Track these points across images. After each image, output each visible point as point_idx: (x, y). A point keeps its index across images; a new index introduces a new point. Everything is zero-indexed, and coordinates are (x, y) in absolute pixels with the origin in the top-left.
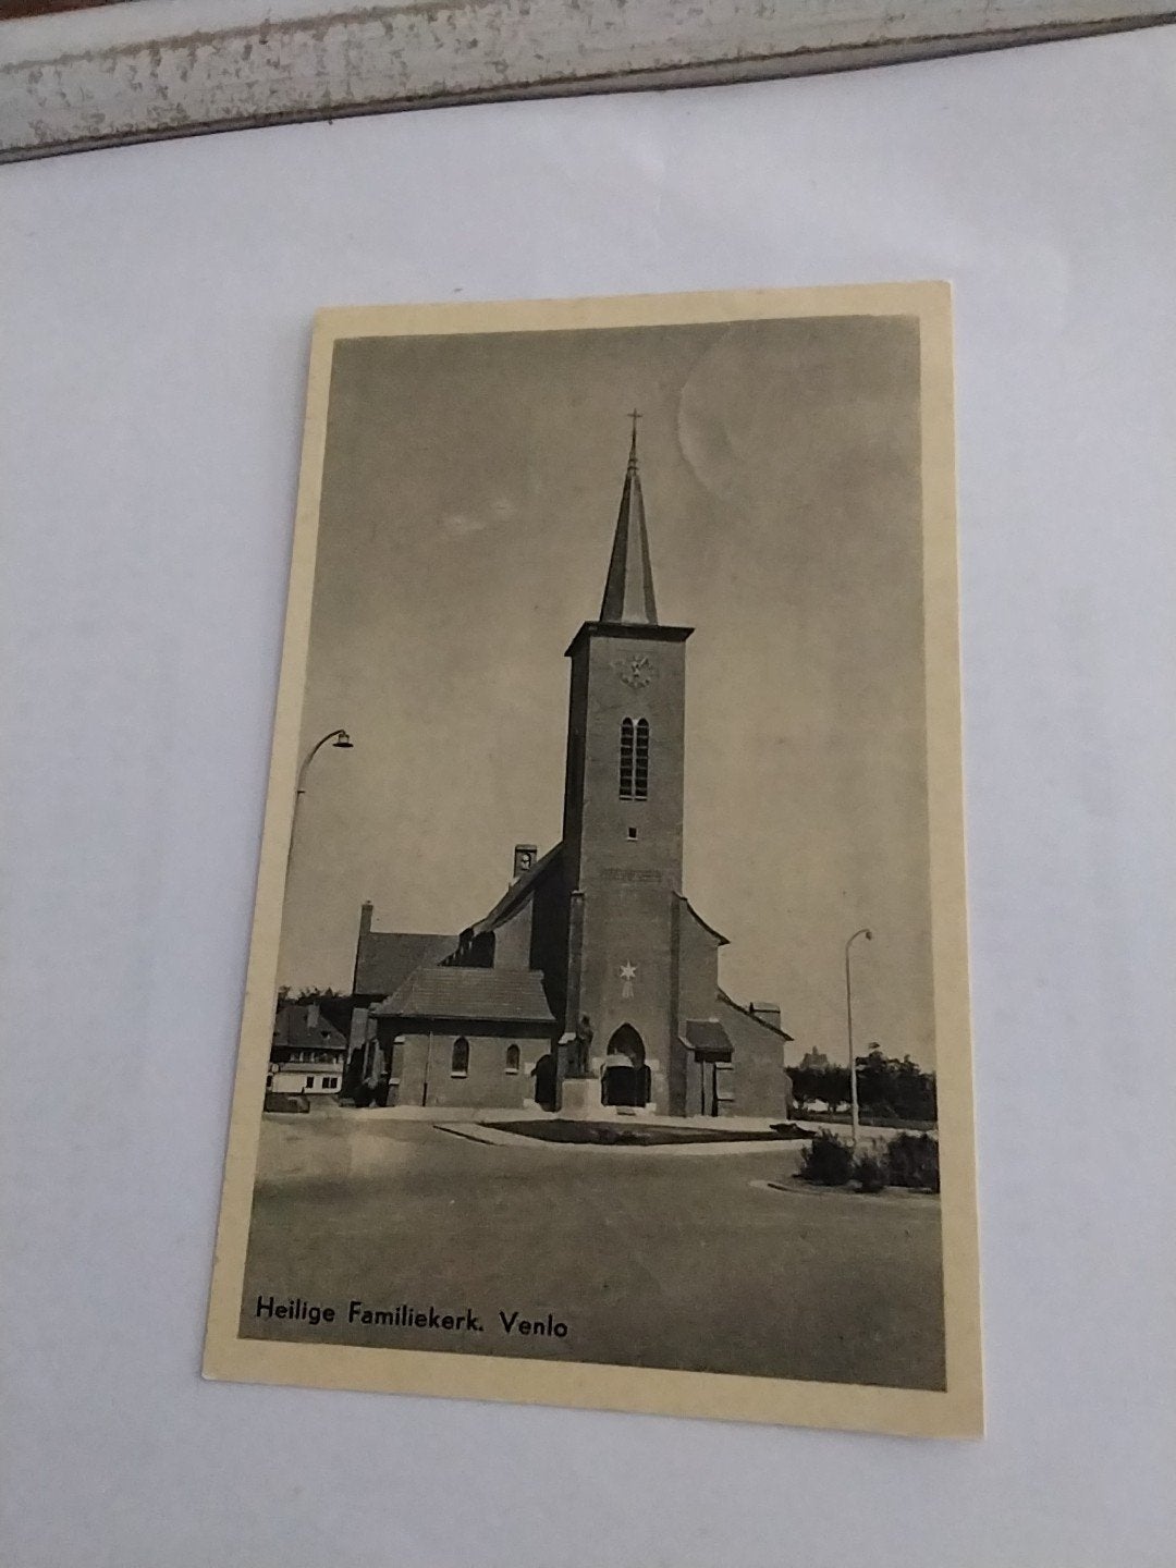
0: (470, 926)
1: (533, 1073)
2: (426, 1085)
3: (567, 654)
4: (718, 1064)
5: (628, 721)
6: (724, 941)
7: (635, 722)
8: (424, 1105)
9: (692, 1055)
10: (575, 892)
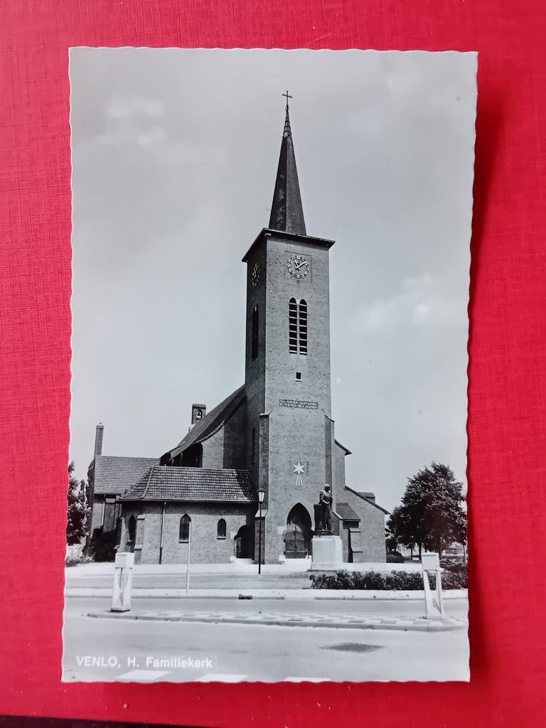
0: (167, 451)
1: (236, 538)
2: (161, 549)
3: (244, 260)
4: (352, 530)
5: (293, 300)
6: (348, 453)
7: (298, 302)
8: (160, 563)
9: (341, 523)
10: (262, 414)
